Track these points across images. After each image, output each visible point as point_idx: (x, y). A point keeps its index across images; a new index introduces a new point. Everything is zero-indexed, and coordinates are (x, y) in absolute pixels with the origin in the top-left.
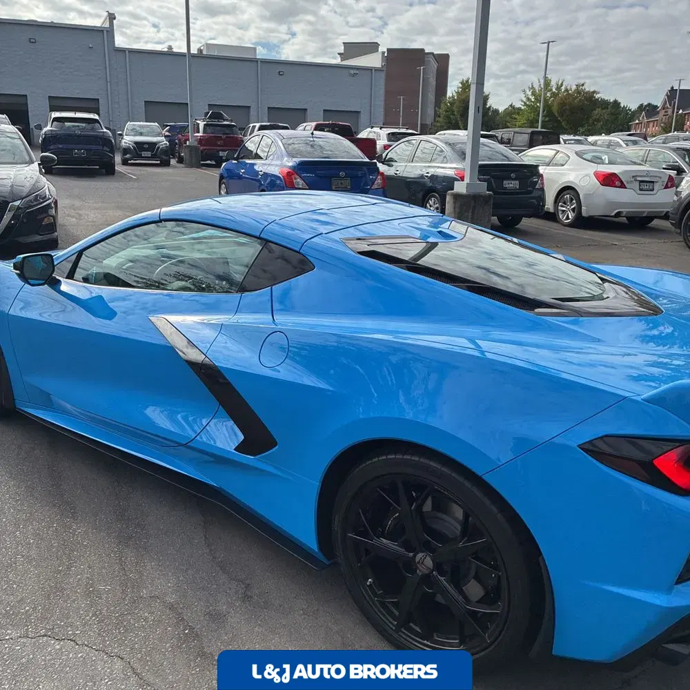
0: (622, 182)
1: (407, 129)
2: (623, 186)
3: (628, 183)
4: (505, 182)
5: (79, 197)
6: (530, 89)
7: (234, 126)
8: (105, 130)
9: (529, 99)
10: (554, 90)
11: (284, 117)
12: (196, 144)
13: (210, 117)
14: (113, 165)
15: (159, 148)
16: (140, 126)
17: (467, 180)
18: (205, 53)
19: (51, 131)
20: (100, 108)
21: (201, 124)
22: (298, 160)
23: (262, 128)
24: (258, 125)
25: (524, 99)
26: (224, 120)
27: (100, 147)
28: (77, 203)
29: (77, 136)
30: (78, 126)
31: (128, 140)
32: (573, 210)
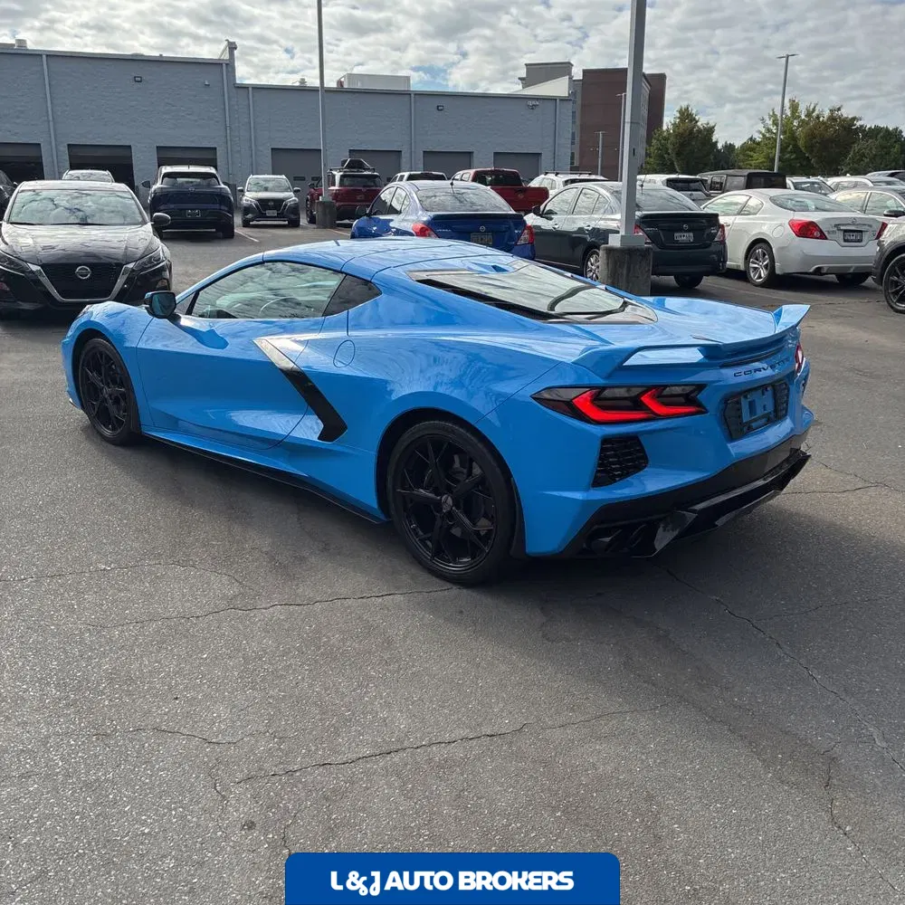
0: (821, 231)
1: (590, 174)
2: (823, 237)
3: (828, 232)
4: (676, 235)
5: (192, 263)
6: (770, 117)
7: (376, 176)
8: (223, 186)
9: (769, 130)
10: (803, 117)
11: (439, 164)
12: (330, 199)
13: (348, 167)
14: (232, 228)
15: (286, 205)
16: (266, 180)
17: (622, 232)
18: (346, 86)
19: (162, 188)
20: (218, 160)
21: (338, 175)
22: (432, 214)
23: (411, 178)
24: (406, 174)
25: (763, 130)
26: (366, 169)
27: (217, 206)
28: (191, 270)
29: (191, 193)
30: (192, 182)
31: (249, 197)
32: (766, 267)
